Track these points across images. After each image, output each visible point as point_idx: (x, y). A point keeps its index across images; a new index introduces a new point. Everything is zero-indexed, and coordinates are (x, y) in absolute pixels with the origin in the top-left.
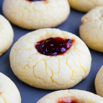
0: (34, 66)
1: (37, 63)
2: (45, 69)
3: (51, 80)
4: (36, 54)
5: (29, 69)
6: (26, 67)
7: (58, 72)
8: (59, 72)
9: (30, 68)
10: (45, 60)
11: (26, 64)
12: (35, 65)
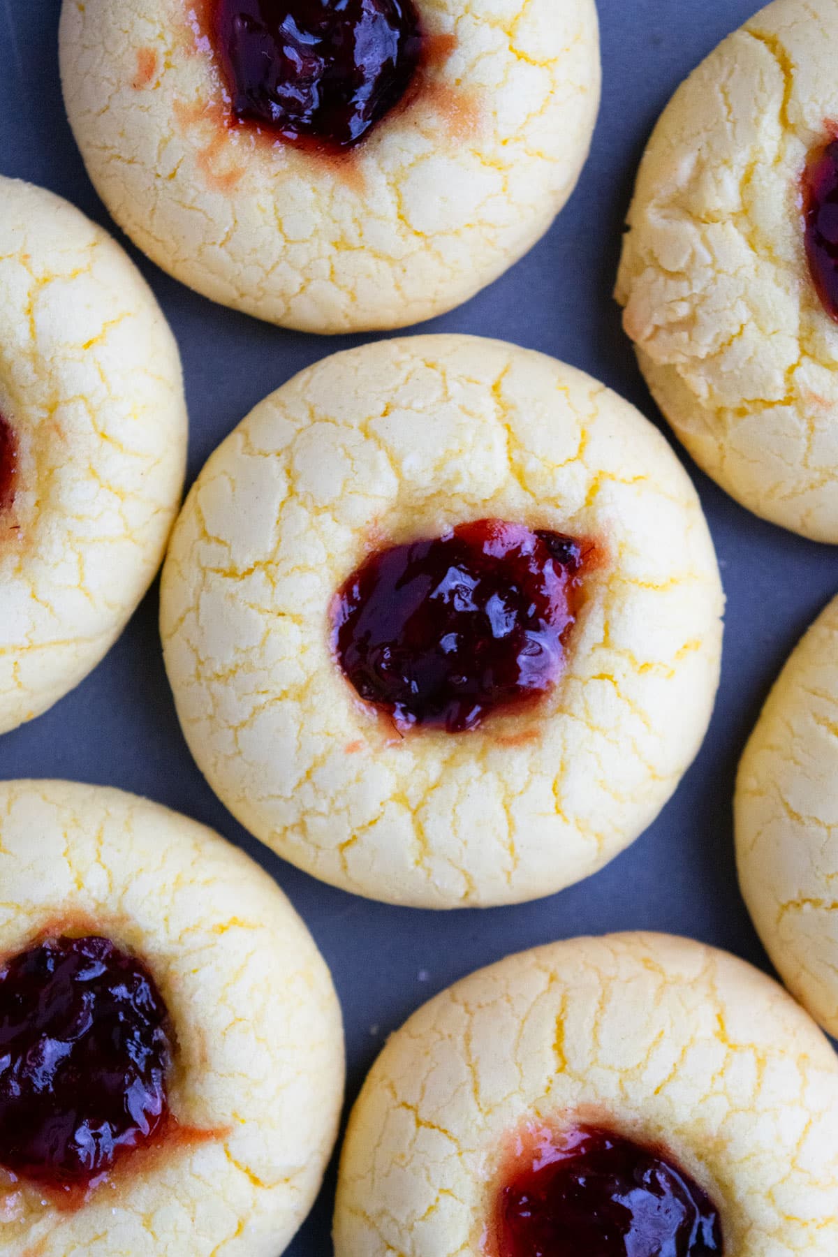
0: (344, 846)
1: (363, 828)
10: (413, 806)
12: (355, 838)
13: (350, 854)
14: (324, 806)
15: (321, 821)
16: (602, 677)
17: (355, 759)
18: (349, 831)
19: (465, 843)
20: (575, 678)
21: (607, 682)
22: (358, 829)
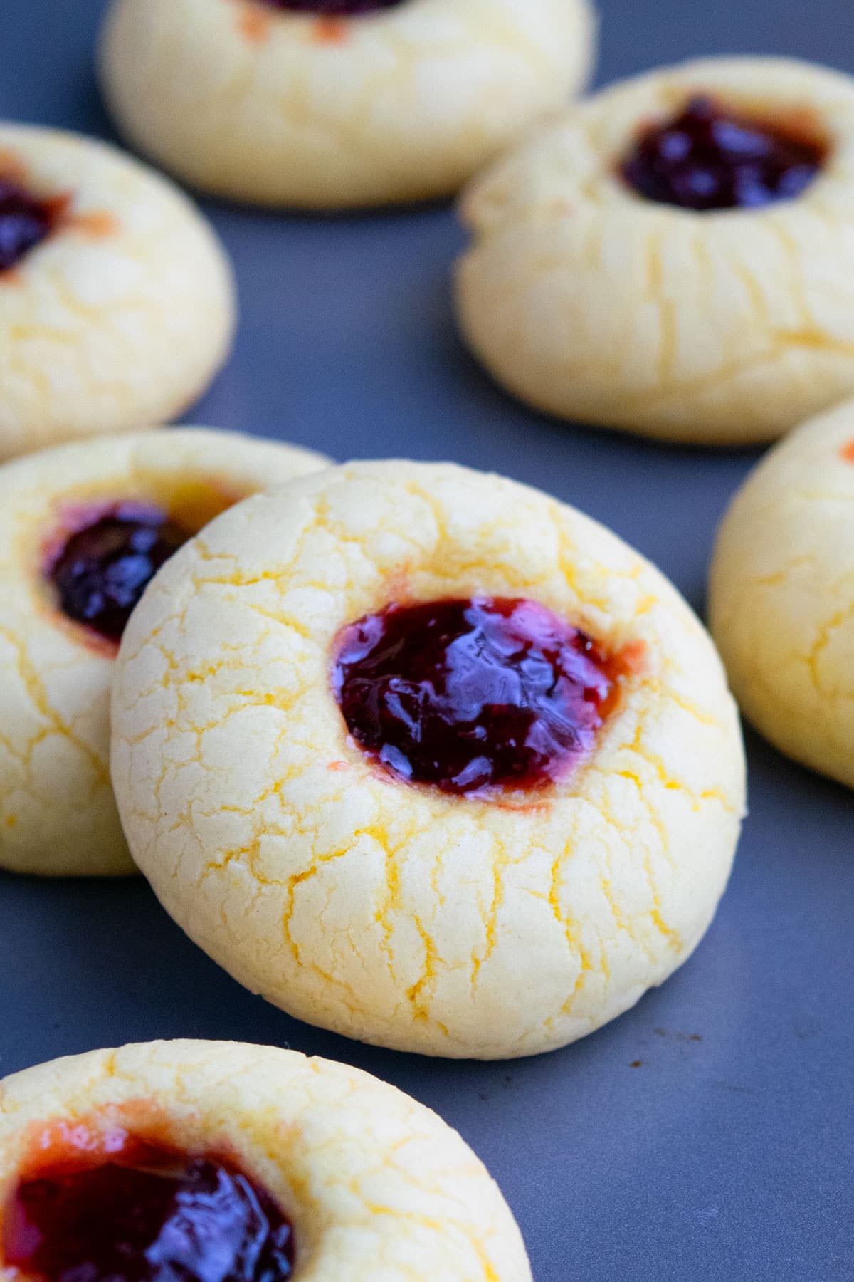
0: (297, 879)
1: (328, 858)
2: (378, 917)
3: (407, 1006)
4: (335, 766)
5: (255, 883)
6: (232, 863)
7: (477, 962)
8: (484, 965)
9: (264, 881)
10: (391, 846)
11: (244, 838)
12: (314, 870)
13: (300, 888)
14: (287, 822)
15: (279, 841)
16: (626, 774)
17: (337, 778)
18: (310, 858)
19: (442, 900)
20: (596, 768)
21: (631, 781)
22: (321, 858)
